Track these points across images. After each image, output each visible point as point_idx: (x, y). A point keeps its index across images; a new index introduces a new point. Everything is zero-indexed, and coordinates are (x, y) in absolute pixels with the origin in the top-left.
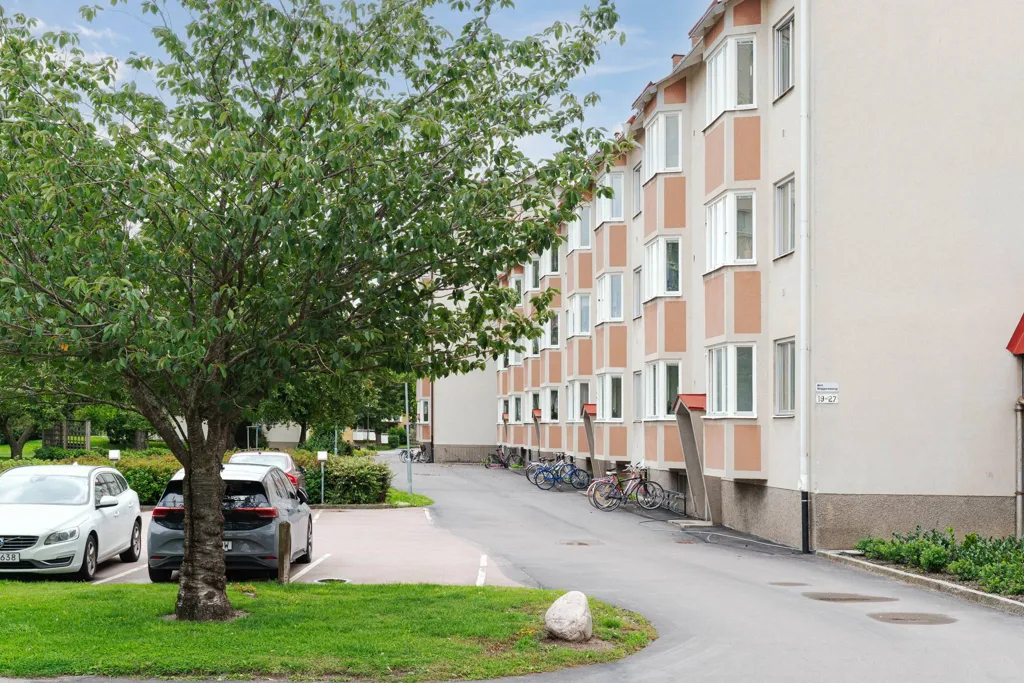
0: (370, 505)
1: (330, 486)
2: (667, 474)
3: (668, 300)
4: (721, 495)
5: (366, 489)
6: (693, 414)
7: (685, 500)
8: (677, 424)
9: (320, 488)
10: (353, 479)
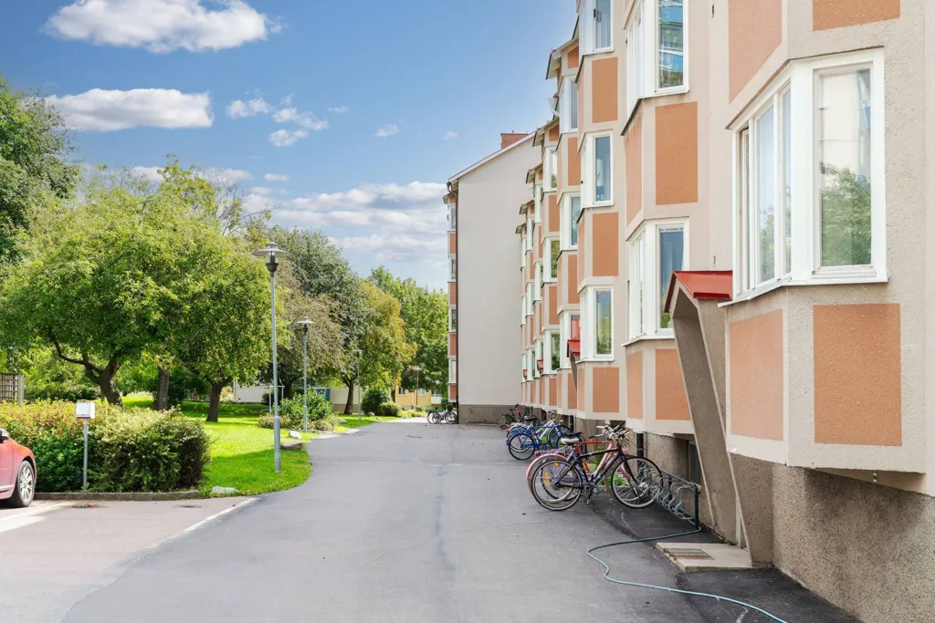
0: (160, 493)
1: (96, 460)
2: (669, 442)
3: (662, 103)
4: (770, 495)
5: (153, 465)
6: (703, 310)
7: (697, 493)
8: (675, 346)
9: (80, 463)
10: (132, 448)
